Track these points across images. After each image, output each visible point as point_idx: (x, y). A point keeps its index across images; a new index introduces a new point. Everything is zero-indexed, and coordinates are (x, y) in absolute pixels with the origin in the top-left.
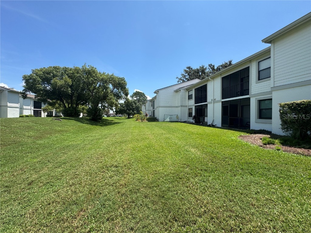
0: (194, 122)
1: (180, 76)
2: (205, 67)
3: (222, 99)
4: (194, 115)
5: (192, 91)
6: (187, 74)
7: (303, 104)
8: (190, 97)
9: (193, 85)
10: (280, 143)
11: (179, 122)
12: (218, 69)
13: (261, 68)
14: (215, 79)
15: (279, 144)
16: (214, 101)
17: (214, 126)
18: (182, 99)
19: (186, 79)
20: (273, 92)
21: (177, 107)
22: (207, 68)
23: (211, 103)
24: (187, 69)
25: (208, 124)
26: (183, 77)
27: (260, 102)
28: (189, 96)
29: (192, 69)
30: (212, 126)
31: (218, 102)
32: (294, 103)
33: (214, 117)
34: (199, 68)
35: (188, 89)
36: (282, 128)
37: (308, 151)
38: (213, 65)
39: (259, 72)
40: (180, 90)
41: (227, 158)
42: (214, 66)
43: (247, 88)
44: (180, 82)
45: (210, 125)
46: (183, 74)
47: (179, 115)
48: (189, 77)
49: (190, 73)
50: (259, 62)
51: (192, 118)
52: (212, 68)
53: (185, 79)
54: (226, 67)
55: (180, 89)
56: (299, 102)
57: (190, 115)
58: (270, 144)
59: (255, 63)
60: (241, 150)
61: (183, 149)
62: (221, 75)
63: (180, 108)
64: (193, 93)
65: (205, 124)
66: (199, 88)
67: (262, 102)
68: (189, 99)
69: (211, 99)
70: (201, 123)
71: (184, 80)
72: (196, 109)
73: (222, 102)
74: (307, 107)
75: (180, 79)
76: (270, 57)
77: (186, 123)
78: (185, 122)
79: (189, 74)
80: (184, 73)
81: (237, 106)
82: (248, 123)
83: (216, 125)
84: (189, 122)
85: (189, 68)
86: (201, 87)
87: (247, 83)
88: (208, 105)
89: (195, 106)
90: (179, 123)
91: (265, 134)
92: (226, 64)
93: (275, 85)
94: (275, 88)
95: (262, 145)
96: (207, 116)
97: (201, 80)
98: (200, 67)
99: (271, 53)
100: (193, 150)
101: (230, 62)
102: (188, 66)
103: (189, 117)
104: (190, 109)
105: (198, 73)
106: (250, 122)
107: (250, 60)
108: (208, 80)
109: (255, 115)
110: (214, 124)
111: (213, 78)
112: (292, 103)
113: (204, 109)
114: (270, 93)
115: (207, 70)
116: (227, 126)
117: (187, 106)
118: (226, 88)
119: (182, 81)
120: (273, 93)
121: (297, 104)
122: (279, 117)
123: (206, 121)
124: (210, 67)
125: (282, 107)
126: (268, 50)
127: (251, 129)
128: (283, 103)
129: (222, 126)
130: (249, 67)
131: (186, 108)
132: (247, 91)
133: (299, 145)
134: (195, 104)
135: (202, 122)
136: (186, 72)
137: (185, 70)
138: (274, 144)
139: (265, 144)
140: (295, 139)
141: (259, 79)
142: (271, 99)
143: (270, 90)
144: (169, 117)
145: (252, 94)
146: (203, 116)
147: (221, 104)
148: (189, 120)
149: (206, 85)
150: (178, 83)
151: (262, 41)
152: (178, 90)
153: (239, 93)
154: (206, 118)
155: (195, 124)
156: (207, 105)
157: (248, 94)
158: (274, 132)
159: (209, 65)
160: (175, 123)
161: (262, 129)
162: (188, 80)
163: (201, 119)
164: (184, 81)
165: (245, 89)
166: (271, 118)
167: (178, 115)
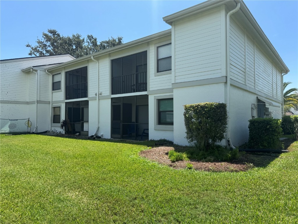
0: (64, 132)
1: (35, 45)
2: (81, 38)
3: (112, 94)
4: (64, 119)
5: (59, 76)
6: (48, 44)
7: (207, 107)
8: (56, 86)
9: (61, 65)
10: (187, 157)
11: (33, 133)
12: (103, 47)
13: (161, 57)
14: (100, 61)
15: (186, 159)
16: (100, 97)
17: (100, 137)
18: (38, 88)
19: (47, 51)
20: (174, 89)
21: (27, 103)
22: (85, 40)
23: (94, 99)
24: (50, 34)
25: (90, 135)
26: (41, 46)
27: (160, 101)
28: (54, 84)
29: (59, 35)
30: (97, 138)
31: (105, 98)
32: (199, 105)
33: (99, 123)
34: (71, 37)
35: (53, 71)
36: (187, 138)
37: (215, 164)
38: (94, 38)
39: (158, 60)
40: (36, 71)
41: (136, 199)
42: (96, 40)
43: (144, 82)
44: (33, 56)
45: (92, 136)
46: (41, 40)
47: (33, 119)
48: (54, 50)
49: (56, 42)
50: (158, 47)
51: (60, 125)
52: (93, 42)
53: (45, 52)
54: (114, 45)
55: (34, 68)
56: (202, 104)
57: (56, 119)
58: (178, 160)
59: (154, 47)
60: (151, 178)
61: (51, 198)
62: (110, 55)
63: (34, 106)
64: (62, 78)
65: (85, 136)
66: (73, 70)
67: (162, 102)
68: (53, 89)
69: (94, 94)
70: (78, 134)
71: (44, 54)
72: (67, 109)
73: (112, 99)
74: (210, 110)
75: (35, 50)
76: (171, 43)
77: (48, 135)
78: (45, 133)
79: (52, 44)
80: (43, 40)
81: (130, 105)
82: (146, 131)
83: (102, 136)
84: (54, 133)
85: (53, 32)
86: (77, 71)
87: (144, 73)
88: (90, 103)
89: (66, 103)
90: (33, 135)
91: (168, 146)
92: (114, 40)
93: (177, 81)
94: (177, 85)
95: (170, 163)
96: (88, 121)
97: (75, 59)
98: (74, 36)
99: (172, 39)
100: (72, 195)
101: (120, 39)
102: (52, 29)
103: (54, 122)
104: (56, 109)
105: (71, 45)
106: (148, 129)
107: (147, 41)
108: (89, 61)
109: (154, 119)
110: (99, 135)
111: (98, 58)
112: (197, 106)
113: (83, 109)
114: (171, 90)
115: (85, 44)
116: (119, 136)
117: (49, 103)
118: (117, 78)
119: (38, 55)
120: (175, 91)
121: (202, 107)
122: (184, 122)
123: (85, 129)
124: (90, 40)
125: (187, 109)
126: (168, 33)
127: (150, 139)
128: (188, 105)
129: (112, 137)
130: (146, 51)
131: (47, 105)
132: (144, 85)
133: (205, 158)
134: (66, 99)
135: (79, 132)
136: (48, 38)
137: (46, 35)
138: (182, 160)
139: (173, 162)
140: (200, 150)
141: (158, 71)
142: (172, 99)
143: (171, 87)
144: (9, 124)
145: (151, 89)
146: (81, 122)
147: (109, 101)
148: (53, 129)
149: (86, 69)
150: (30, 56)
151: (163, 18)
152: (31, 70)
153: (135, 87)
154: (85, 125)
155: (66, 137)
156: (87, 102)
157: (146, 90)
158: (175, 142)
159: (89, 36)
160: (24, 135)
161: (163, 138)
162: (51, 55)
163: (77, 126)
164: (42, 55)
165: (142, 82)
166: (172, 124)
167: (30, 120)
